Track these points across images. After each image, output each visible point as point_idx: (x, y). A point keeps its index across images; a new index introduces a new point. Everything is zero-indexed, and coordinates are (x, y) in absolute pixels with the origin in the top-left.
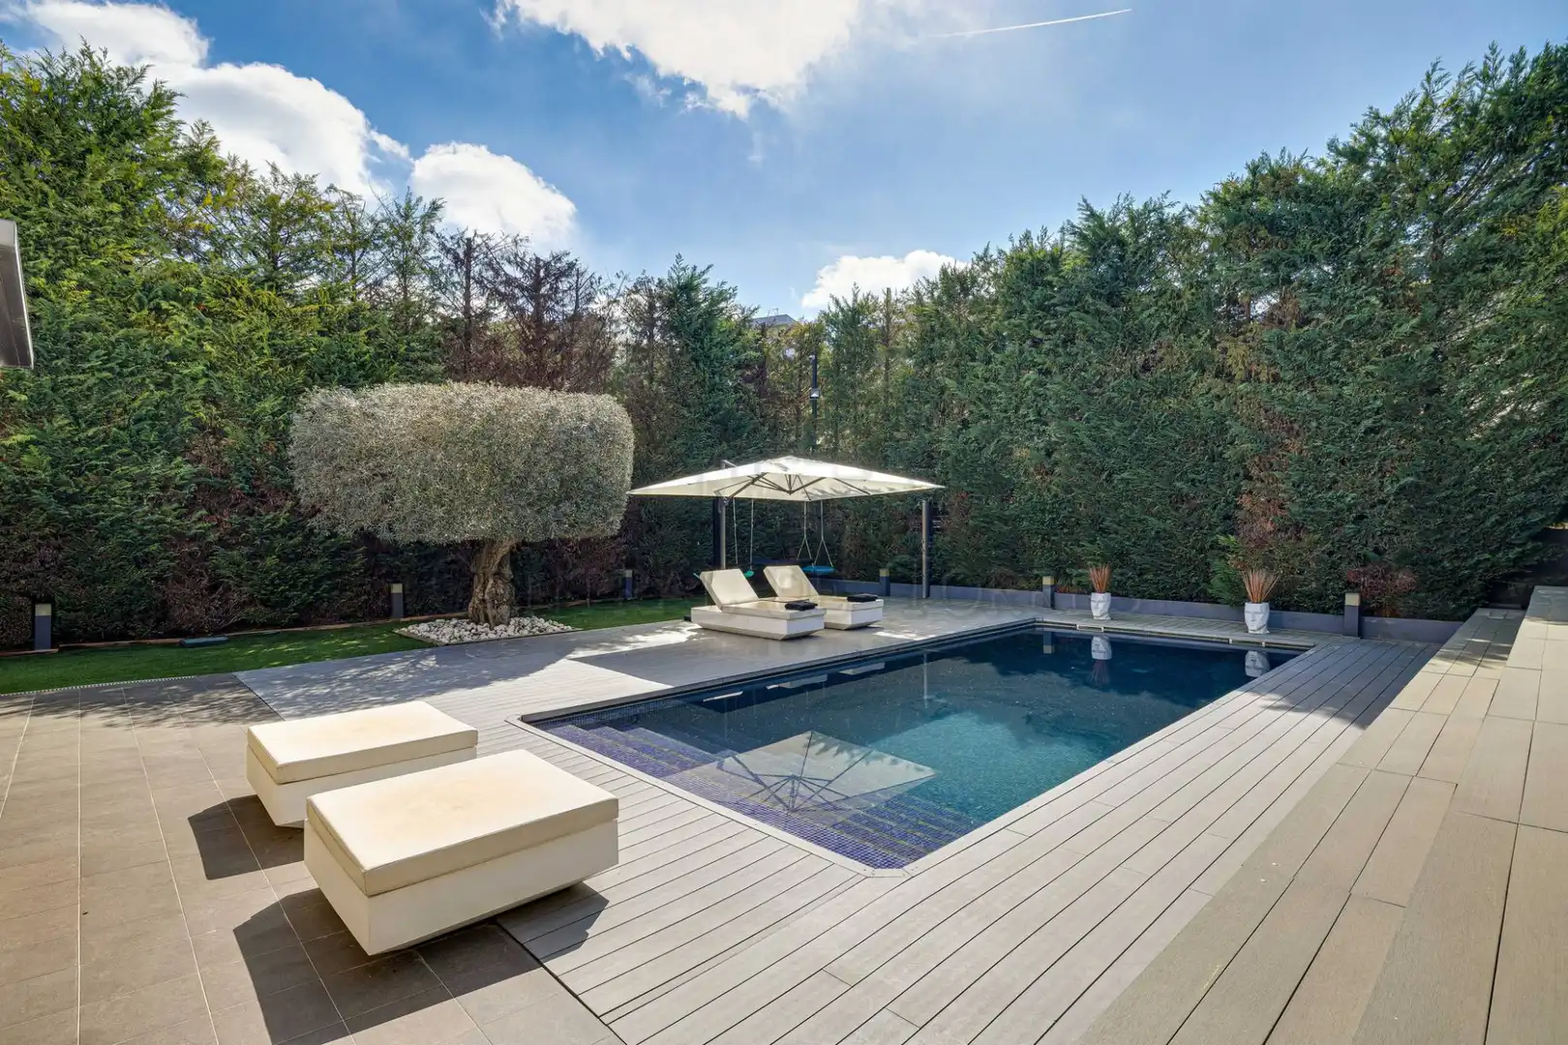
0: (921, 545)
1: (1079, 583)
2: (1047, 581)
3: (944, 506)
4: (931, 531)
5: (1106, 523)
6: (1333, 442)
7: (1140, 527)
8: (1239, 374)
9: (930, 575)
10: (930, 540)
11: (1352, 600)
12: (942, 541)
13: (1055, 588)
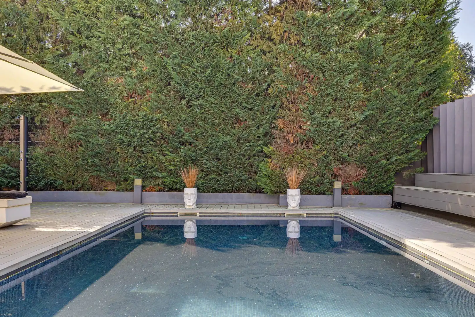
0: (19, 156)
1: (163, 183)
2: (138, 182)
3: (41, 122)
4: (29, 143)
5: (186, 138)
6: (331, 87)
7: (210, 140)
8: (277, 39)
9: (27, 182)
10: (27, 151)
11: (338, 185)
12: (38, 152)
13: (143, 188)
